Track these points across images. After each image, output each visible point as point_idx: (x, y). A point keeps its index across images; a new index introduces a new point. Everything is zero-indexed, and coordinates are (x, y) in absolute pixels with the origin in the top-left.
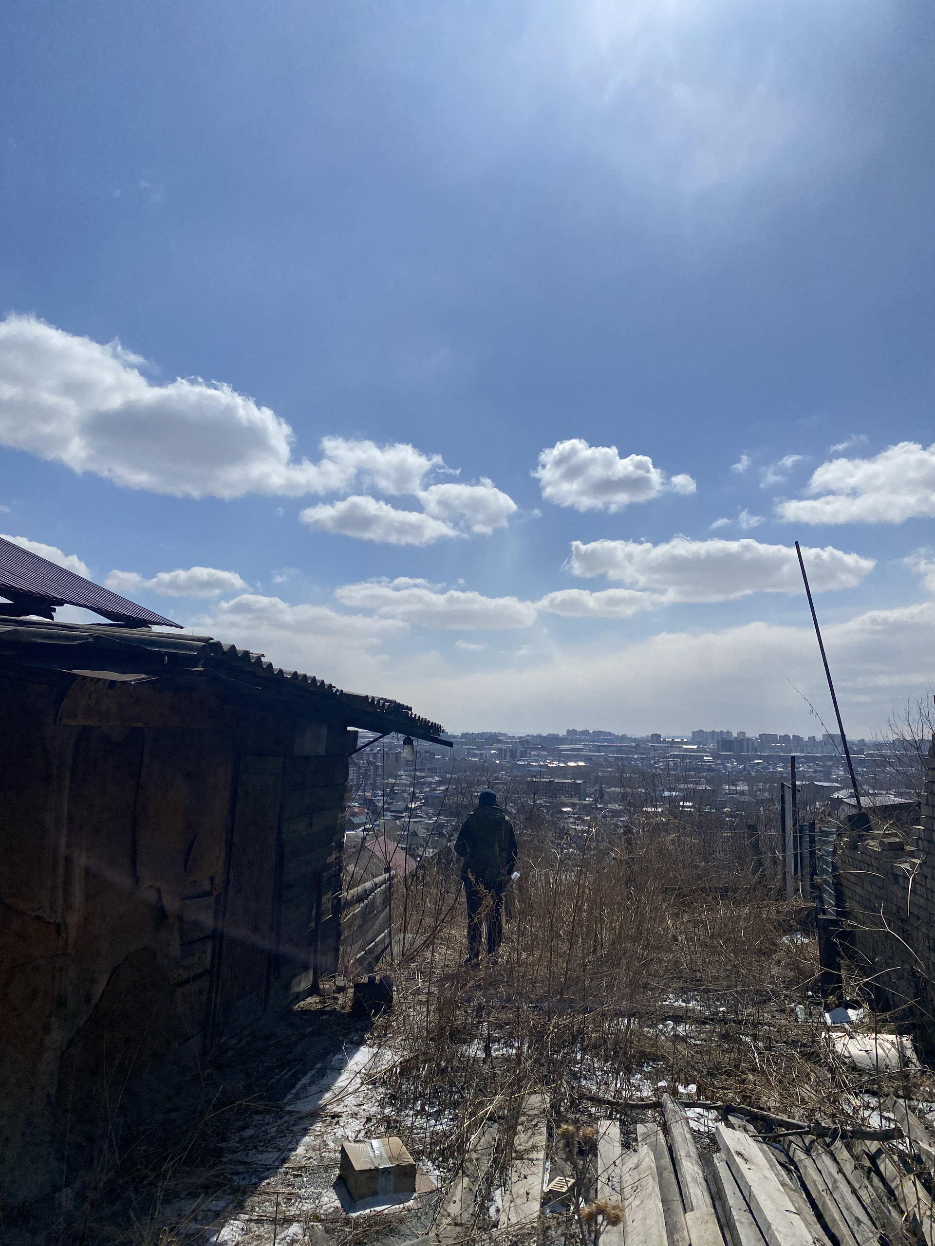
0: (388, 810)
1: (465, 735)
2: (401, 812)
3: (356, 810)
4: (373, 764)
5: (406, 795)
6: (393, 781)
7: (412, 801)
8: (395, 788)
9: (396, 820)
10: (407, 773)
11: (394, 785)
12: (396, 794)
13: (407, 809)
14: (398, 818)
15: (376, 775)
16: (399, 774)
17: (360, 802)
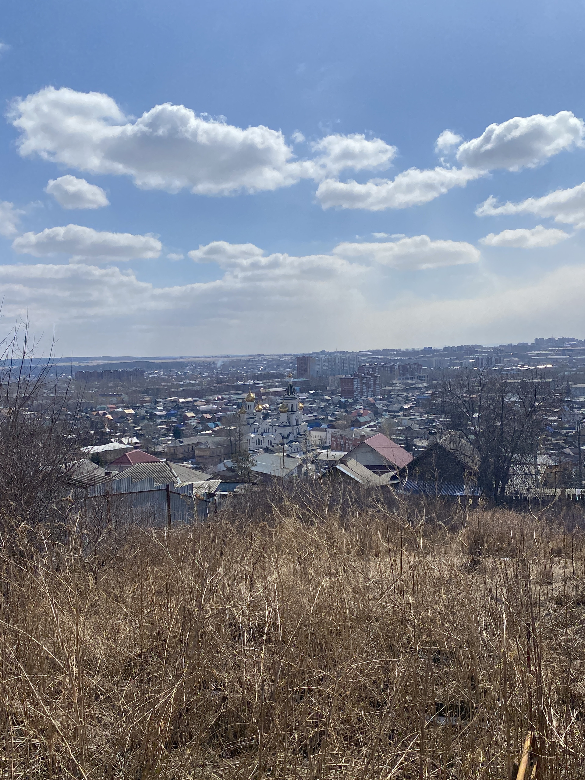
0: (386, 411)
1: (446, 349)
2: (398, 412)
3: (362, 412)
4: (372, 375)
5: (400, 399)
6: (390, 388)
7: (405, 403)
8: (392, 393)
9: (393, 418)
10: (400, 381)
11: (390, 391)
12: (392, 398)
13: (402, 409)
14: (395, 416)
15: (375, 384)
16: (394, 382)
17: (364, 405)
